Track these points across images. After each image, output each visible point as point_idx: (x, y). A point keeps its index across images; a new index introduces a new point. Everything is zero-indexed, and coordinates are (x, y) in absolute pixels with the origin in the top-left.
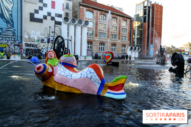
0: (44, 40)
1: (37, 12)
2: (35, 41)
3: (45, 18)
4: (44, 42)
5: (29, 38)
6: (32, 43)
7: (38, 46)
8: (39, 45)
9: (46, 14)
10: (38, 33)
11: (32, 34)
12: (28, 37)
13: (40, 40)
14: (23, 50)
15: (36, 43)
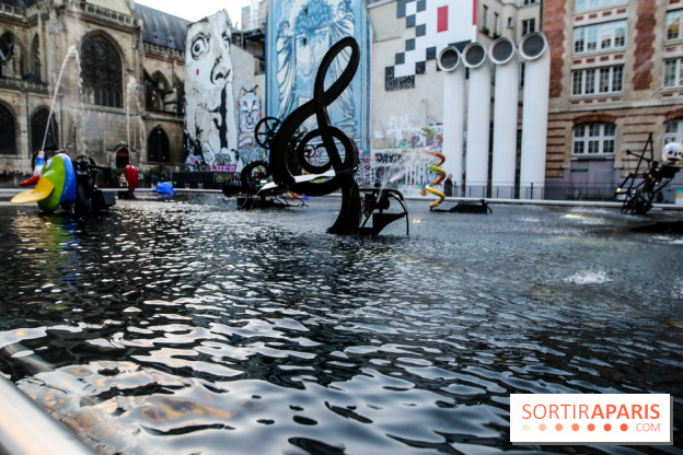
0: (418, 139)
1: (400, 59)
2: (397, 144)
3: (421, 68)
4: (419, 144)
5: (384, 139)
6: (391, 151)
7: (404, 157)
8: (407, 154)
9: (423, 58)
10: (404, 120)
11: (390, 124)
12: (382, 136)
13: (409, 138)
14: (370, 172)
15: (399, 151)
